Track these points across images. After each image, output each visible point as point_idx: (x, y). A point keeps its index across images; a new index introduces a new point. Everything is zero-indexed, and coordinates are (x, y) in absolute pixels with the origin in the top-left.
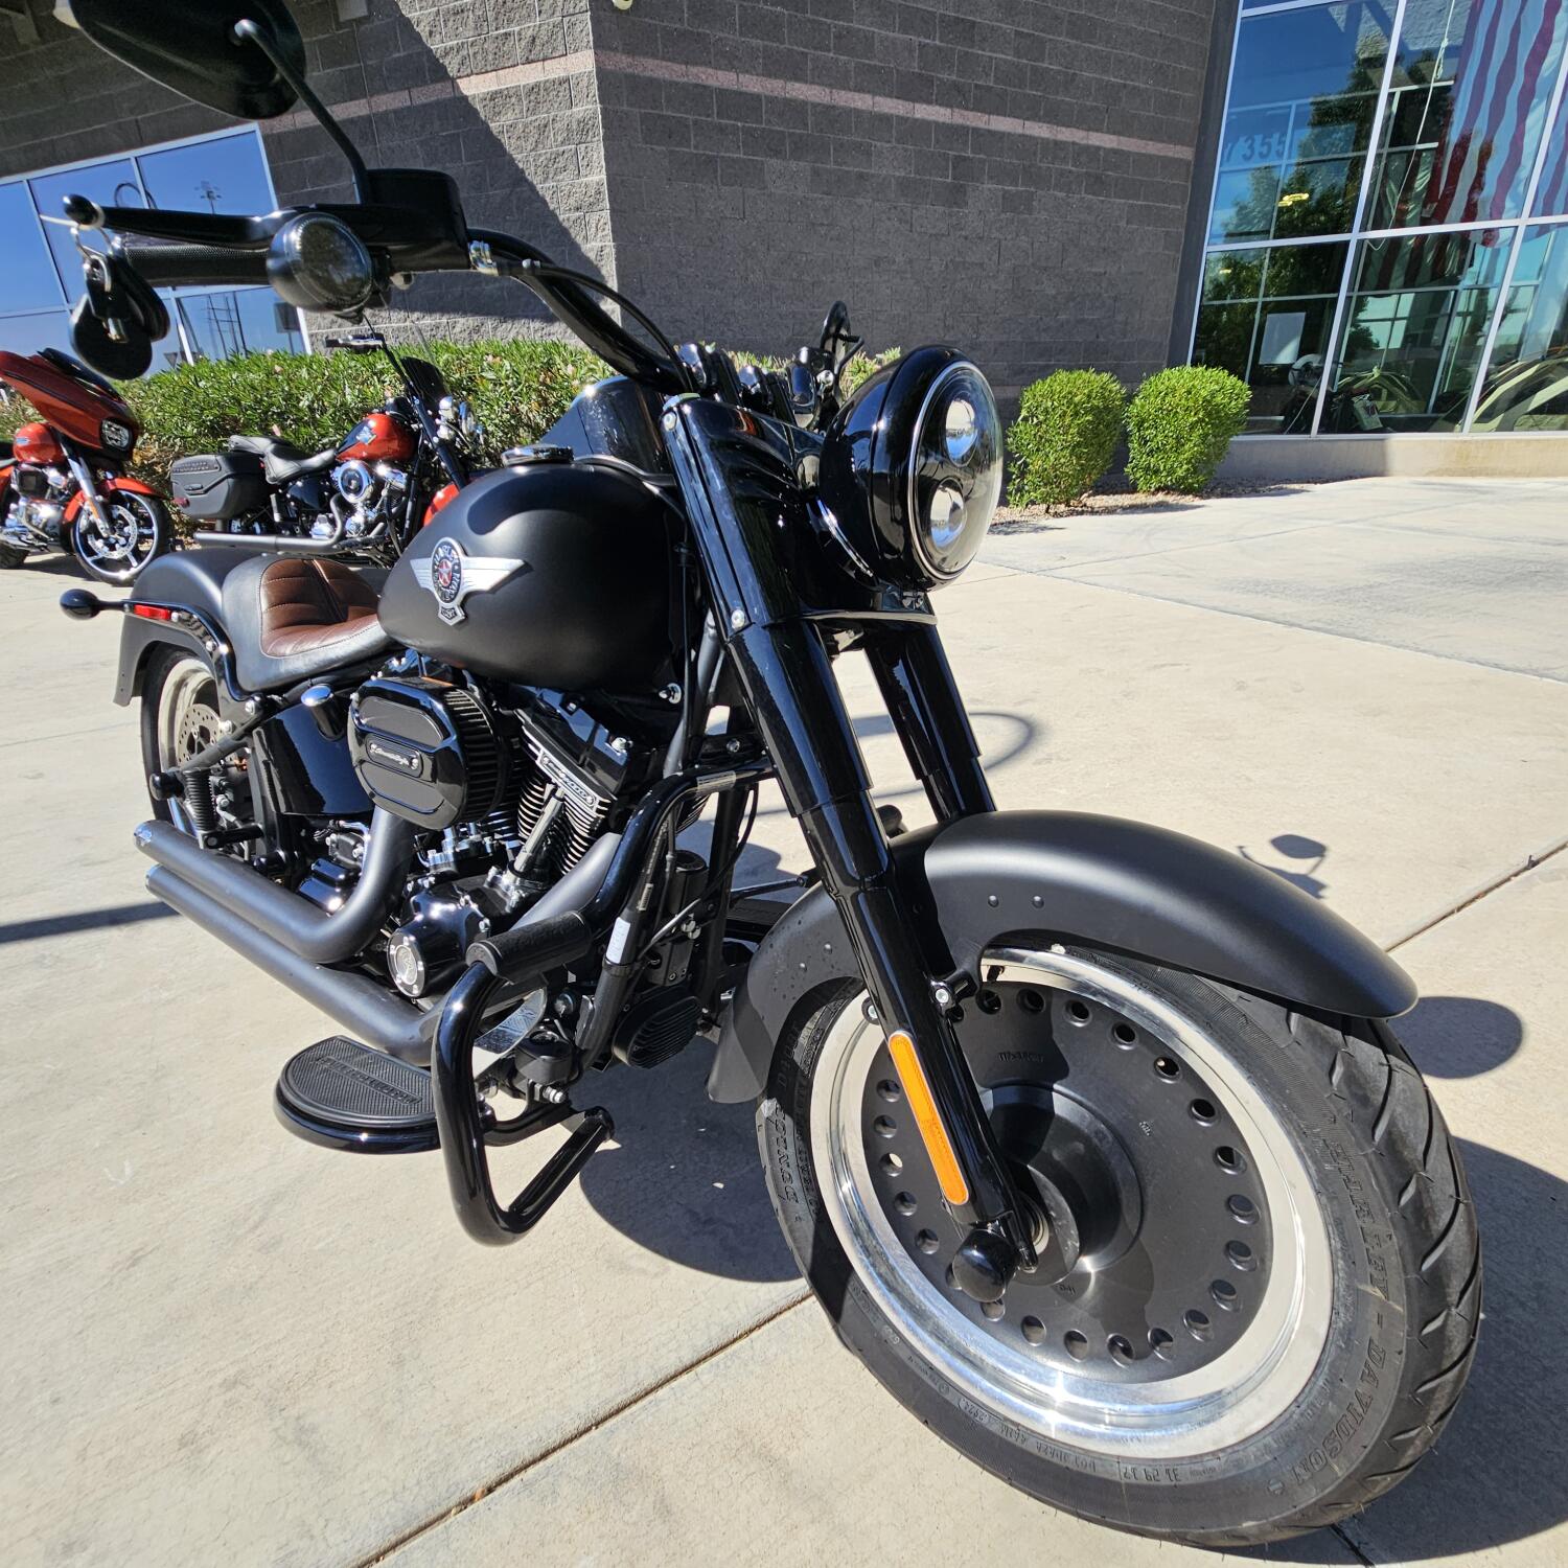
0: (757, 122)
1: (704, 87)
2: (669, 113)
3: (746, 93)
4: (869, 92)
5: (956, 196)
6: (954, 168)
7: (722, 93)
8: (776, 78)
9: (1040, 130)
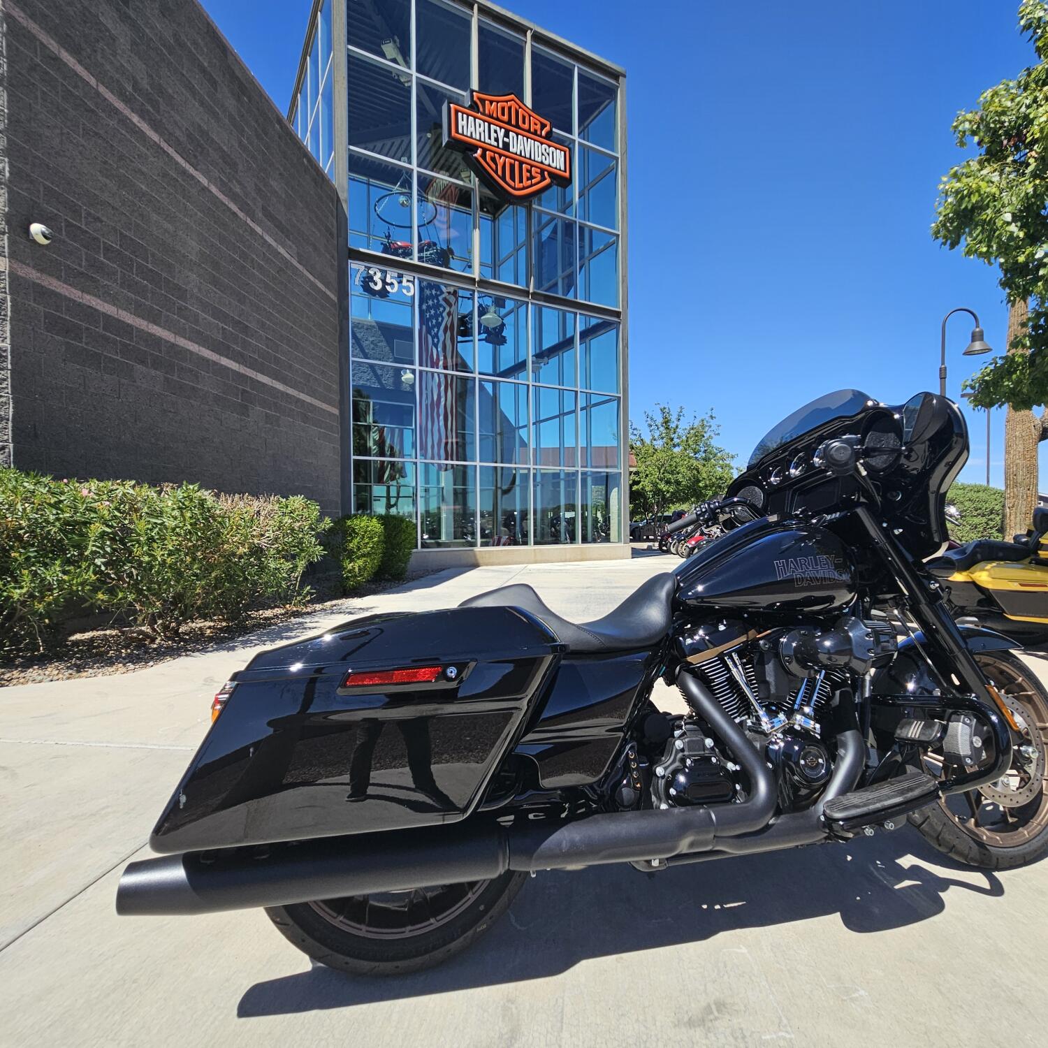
0: (130, 341)
1: (96, 310)
2: (67, 318)
3: (123, 322)
4: (197, 343)
5: (244, 410)
6: (242, 393)
7: (107, 317)
8: (143, 319)
9: (280, 386)
